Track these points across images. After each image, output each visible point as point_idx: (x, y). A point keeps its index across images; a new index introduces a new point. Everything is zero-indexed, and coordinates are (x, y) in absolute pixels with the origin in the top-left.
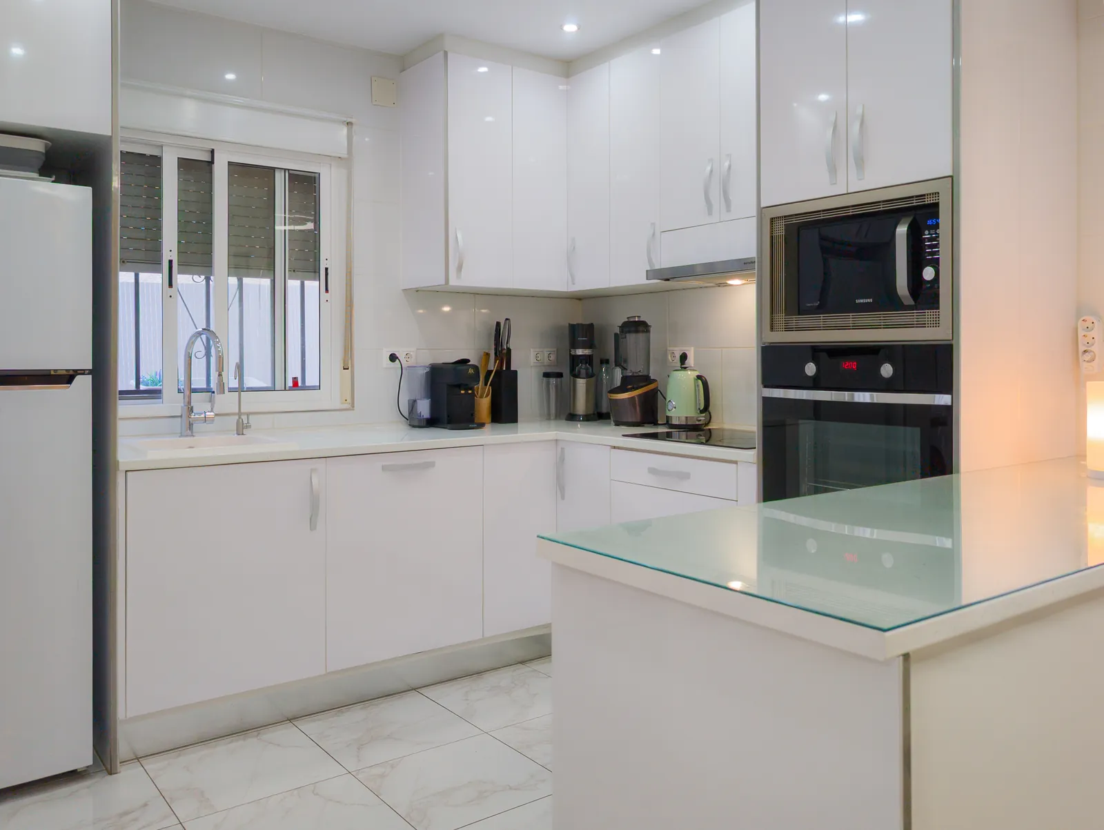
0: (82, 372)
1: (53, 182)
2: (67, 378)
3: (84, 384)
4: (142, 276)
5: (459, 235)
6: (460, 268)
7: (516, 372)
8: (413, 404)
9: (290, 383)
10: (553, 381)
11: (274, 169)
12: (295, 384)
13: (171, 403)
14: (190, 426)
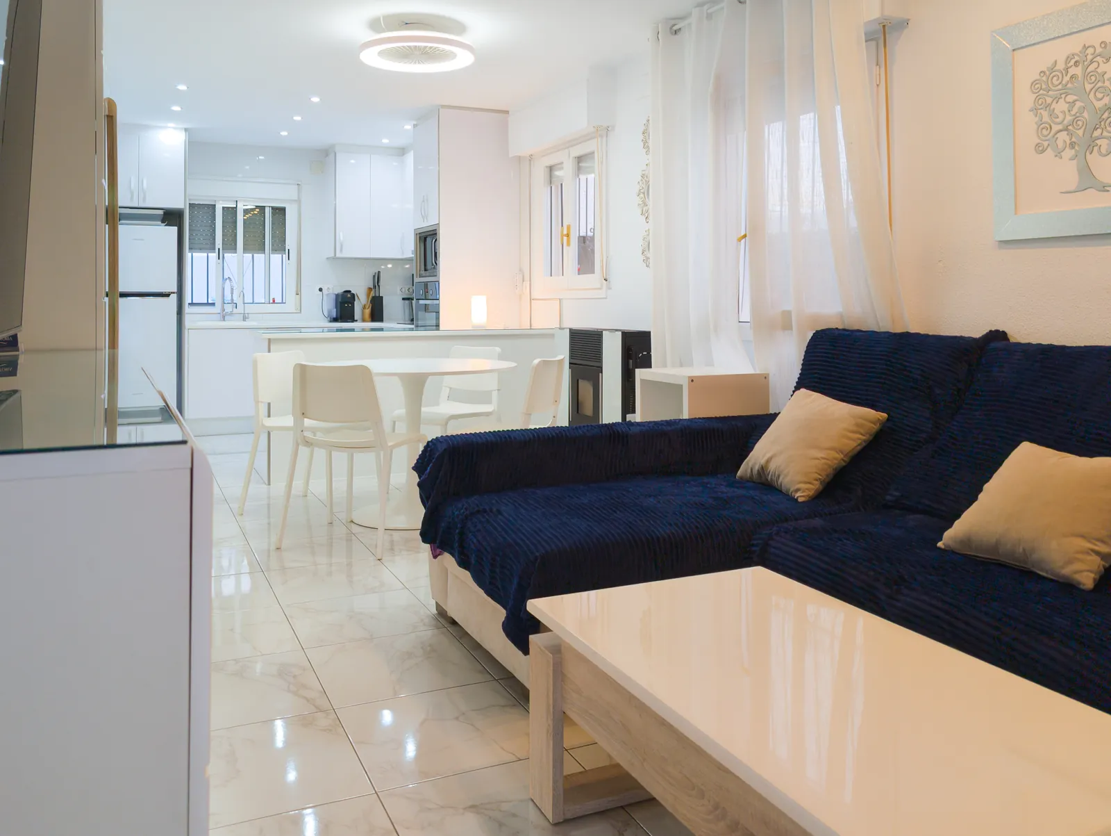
0: (174, 293)
1: (166, 225)
2: (167, 295)
3: (174, 297)
4: (209, 254)
5: (340, 236)
6: (341, 251)
7: (382, 297)
8: (329, 312)
9: (271, 301)
10: (407, 302)
11: (265, 207)
12: (274, 301)
13: (217, 309)
14: (224, 317)
